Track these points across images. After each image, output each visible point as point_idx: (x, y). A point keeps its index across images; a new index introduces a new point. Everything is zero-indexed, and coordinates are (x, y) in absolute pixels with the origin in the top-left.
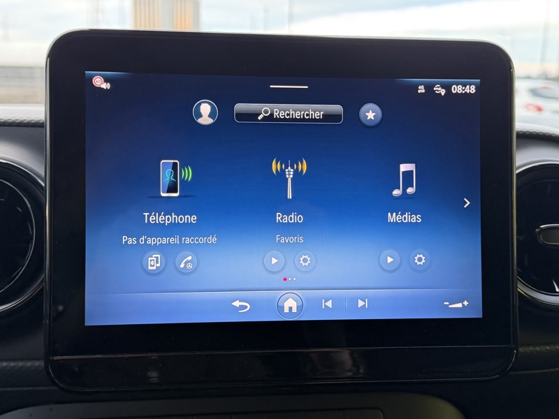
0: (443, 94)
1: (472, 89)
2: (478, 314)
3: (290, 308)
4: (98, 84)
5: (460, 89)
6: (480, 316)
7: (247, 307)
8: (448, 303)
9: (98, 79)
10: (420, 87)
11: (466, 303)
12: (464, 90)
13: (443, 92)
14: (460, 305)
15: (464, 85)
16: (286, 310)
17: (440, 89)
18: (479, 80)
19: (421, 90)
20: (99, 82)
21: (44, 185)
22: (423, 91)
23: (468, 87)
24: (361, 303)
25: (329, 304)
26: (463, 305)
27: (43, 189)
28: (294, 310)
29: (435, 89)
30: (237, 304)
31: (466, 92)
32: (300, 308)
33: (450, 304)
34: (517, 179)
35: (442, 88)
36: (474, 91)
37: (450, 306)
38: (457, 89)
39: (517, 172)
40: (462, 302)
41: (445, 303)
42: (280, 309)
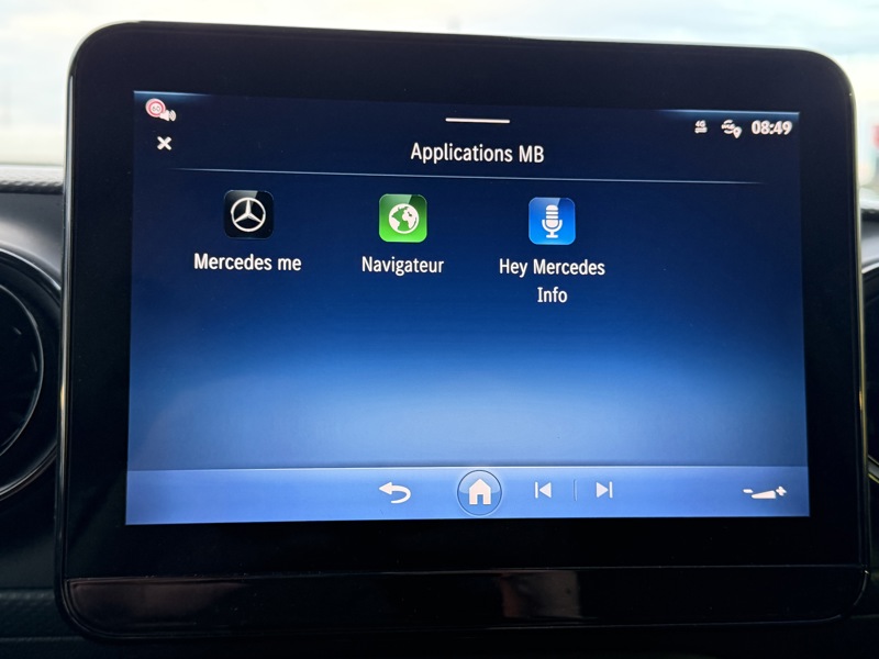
0: (737, 135)
1: (785, 128)
2: (802, 510)
3: (480, 498)
4: (156, 112)
5: (766, 127)
6: (806, 513)
7: (405, 494)
8: (750, 491)
9: (156, 105)
10: (698, 124)
11: (781, 491)
12: (772, 129)
13: (737, 132)
14: (770, 495)
15: (773, 121)
17: (732, 126)
18: (797, 113)
19: (701, 127)
20: (157, 109)
21: (59, 288)
22: (704, 130)
23: (779, 123)
24: (601, 490)
26: (777, 494)
27: (58, 295)
28: (487, 501)
29: (723, 127)
30: (388, 489)
31: (776, 133)
32: (496, 497)
33: (755, 493)
34: (865, 282)
35: (737, 125)
37: (753, 496)
38: (761, 127)
39: (865, 270)
40: (774, 488)
41: (746, 491)
42: (463, 498)
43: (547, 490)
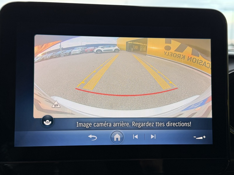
2: (211, 142)
3: (117, 139)
6: (212, 144)
7: (95, 138)
8: (195, 137)
11: (204, 137)
14: (201, 138)
16: (115, 140)
26: (203, 138)
28: (119, 140)
30: (91, 136)
32: (122, 139)
37: (196, 138)
40: (202, 136)
41: (194, 137)
42: (112, 139)
43: (137, 137)
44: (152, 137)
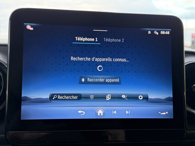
0: (157, 34)
1: (168, 33)
2: (172, 117)
3: (100, 114)
4: (29, 28)
5: (164, 33)
6: (172, 118)
7: (83, 113)
9: (29, 26)
10: (149, 32)
12: (165, 33)
15: (165, 31)
16: (99, 115)
17: (156, 32)
18: (171, 30)
20: (29, 27)
23: (167, 32)
25: (115, 112)
27: (6, 68)
29: (154, 32)
30: (80, 112)
31: (166, 34)
32: (104, 114)
34: (185, 67)
35: (157, 32)
36: (169, 33)
38: (163, 33)
39: (186, 64)
40: (166, 112)
41: (159, 113)
44: (127, 112)
